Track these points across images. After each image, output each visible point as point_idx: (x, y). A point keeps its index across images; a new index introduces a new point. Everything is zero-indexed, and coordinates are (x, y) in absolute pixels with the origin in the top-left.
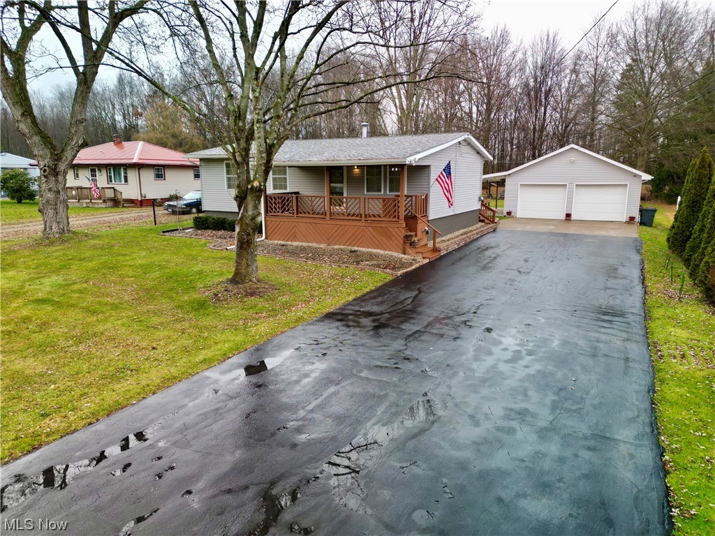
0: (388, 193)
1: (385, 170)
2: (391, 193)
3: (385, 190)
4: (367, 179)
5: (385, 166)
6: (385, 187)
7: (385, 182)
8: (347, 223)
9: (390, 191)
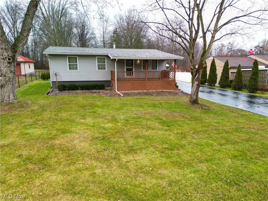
0: (151, 70)
1: (150, 61)
2: (152, 70)
3: (150, 69)
4: (143, 65)
5: (150, 60)
6: (150, 68)
7: (150, 66)
8: (154, 81)
9: (152, 69)
